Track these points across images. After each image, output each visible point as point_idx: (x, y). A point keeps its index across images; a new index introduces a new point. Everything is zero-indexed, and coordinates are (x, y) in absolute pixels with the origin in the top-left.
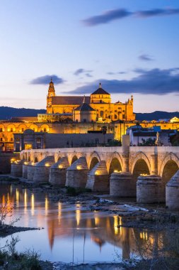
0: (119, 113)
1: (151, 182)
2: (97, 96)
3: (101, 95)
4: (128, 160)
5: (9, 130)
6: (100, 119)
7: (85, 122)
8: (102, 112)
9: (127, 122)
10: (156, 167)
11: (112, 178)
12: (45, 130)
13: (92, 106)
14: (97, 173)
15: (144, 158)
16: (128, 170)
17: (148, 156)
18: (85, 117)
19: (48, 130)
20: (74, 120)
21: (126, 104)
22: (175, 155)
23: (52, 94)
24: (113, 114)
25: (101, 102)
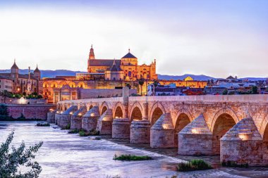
0: (145, 73)
1: (142, 126)
2: (126, 59)
3: (129, 59)
4: (127, 108)
5: (52, 86)
6: (128, 78)
7: (114, 80)
8: (130, 73)
9: (150, 80)
10: (147, 114)
11: (114, 123)
12: (82, 86)
13: (122, 67)
14: (105, 119)
15: (138, 106)
16: (127, 116)
17: (142, 104)
18: (114, 76)
19: (84, 86)
20: (106, 78)
21: (150, 66)
22: (161, 103)
23: (92, 58)
24: (139, 74)
25: (129, 64)
